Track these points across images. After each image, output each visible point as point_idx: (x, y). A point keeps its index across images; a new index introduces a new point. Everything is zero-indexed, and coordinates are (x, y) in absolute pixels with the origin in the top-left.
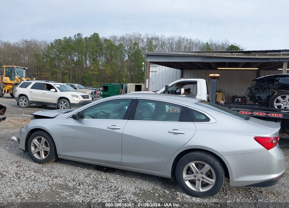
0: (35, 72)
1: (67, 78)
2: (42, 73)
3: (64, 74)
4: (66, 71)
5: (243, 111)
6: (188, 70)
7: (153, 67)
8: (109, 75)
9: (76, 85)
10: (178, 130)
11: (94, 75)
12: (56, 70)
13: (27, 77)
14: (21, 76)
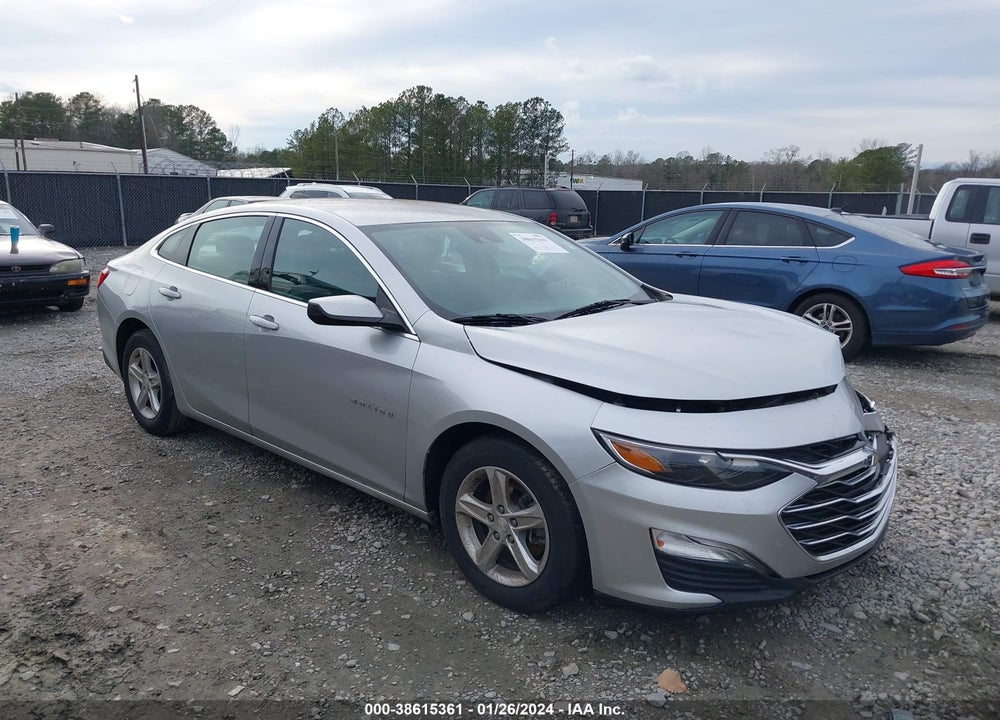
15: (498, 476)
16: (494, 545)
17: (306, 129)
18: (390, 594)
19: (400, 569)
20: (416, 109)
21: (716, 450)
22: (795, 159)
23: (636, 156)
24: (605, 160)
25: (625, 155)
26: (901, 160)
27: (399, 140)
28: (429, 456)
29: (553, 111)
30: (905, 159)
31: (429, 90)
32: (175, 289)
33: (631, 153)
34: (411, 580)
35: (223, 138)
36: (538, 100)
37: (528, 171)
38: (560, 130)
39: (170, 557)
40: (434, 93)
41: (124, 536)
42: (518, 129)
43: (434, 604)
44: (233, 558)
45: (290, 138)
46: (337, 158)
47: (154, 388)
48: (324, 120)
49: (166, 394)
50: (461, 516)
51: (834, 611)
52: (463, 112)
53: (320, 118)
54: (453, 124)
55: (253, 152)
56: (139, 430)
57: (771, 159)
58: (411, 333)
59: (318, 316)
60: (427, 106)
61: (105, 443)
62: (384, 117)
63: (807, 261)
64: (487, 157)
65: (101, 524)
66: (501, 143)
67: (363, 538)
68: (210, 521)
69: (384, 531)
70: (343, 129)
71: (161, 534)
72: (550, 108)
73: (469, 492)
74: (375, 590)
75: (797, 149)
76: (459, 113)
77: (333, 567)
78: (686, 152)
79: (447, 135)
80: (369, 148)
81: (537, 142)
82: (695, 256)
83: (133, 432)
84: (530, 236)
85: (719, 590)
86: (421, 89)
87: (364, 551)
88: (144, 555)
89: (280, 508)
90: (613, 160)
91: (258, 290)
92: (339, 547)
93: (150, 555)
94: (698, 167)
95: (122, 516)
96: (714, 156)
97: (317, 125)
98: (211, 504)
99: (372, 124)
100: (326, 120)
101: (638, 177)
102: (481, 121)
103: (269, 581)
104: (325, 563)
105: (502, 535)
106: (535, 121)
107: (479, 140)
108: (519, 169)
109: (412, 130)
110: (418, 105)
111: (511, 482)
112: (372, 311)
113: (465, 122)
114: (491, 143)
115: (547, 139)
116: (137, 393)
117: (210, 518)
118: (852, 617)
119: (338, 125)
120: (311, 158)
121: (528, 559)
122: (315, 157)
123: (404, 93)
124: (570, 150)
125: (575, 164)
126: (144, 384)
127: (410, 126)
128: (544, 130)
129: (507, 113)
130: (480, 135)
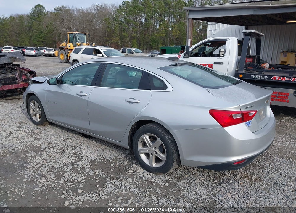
0: (106, 37)
1: (135, 43)
2: (112, 38)
3: (132, 38)
4: (134, 35)
5: (277, 77)
6: (254, 26)
7: (212, 24)
8: (176, 37)
9: (133, 49)
10: (134, 99)
11: (161, 37)
12: (124, 34)
13: (87, 43)
14: (82, 42)
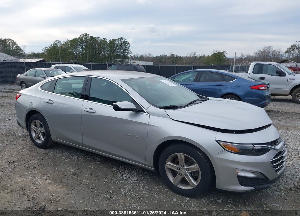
15: (181, 156)
16: (179, 177)
17: (49, 47)
18: (147, 195)
19: (146, 187)
20: (85, 40)
21: (252, 144)
22: (195, 55)
23: (151, 55)
24: (141, 56)
25: (147, 55)
26: (224, 56)
27: (79, 50)
28: (156, 151)
29: (127, 42)
30: (225, 55)
31: (88, 35)
32: (51, 100)
33: (149, 54)
34: (151, 190)
35: (20, 49)
36: (122, 38)
37: (120, 59)
38: (129, 47)
39: (69, 189)
40: (90, 36)
41: (49, 184)
42: (116, 46)
43: (162, 197)
44: (91, 188)
45: (43, 49)
46: (60, 55)
47: (41, 133)
48: (55, 44)
49: (47, 134)
50: (167, 169)
51: (275, 188)
52: (99, 42)
53: (54, 43)
54: (96, 45)
55: (30, 53)
56: (35, 147)
57: (189, 56)
58: (145, 112)
59: (117, 108)
60: (88, 40)
61: (25, 152)
62: (75, 43)
63: (224, 86)
64: (107, 55)
65: (39, 180)
66: (111, 51)
67: (129, 178)
68: (76, 176)
69: (134, 175)
70: (61, 47)
71: (62, 182)
72: (125, 41)
73: (170, 162)
74: (142, 194)
75: (196, 53)
76: (98, 41)
77: (124, 188)
78: (165, 54)
79: (94, 48)
80: (70, 52)
81: (122, 50)
82: (191, 85)
83: (33, 148)
84: (165, 81)
85: (254, 185)
86: (86, 34)
87: (131, 182)
88: (60, 190)
89: (97, 170)
90: (144, 56)
91: (85, 100)
92: (123, 181)
93: (62, 190)
94: (168, 58)
95: (45, 177)
96: (173, 55)
97: (53, 45)
98: (73, 170)
99: (71, 45)
100: (56, 44)
101: (152, 61)
102: (105, 44)
103: (106, 195)
104: (121, 187)
105: (183, 174)
106: (121, 44)
107: (104, 50)
108: (117, 58)
109: (83, 47)
110: (85, 39)
111: (186, 157)
112: (133, 106)
113: (100, 44)
114: (108, 51)
115: (125, 50)
116: (34, 135)
117: (75, 175)
118: (280, 189)
119: (59, 45)
120: (51, 55)
121: (193, 181)
122: (52, 55)
123: (80, 36)
124: (132, 53)
125: (134, 57)
126: (37, 132)
127: (83, 45)
128: (124, 47)
129: (113, 42)
130: (105, 49)
